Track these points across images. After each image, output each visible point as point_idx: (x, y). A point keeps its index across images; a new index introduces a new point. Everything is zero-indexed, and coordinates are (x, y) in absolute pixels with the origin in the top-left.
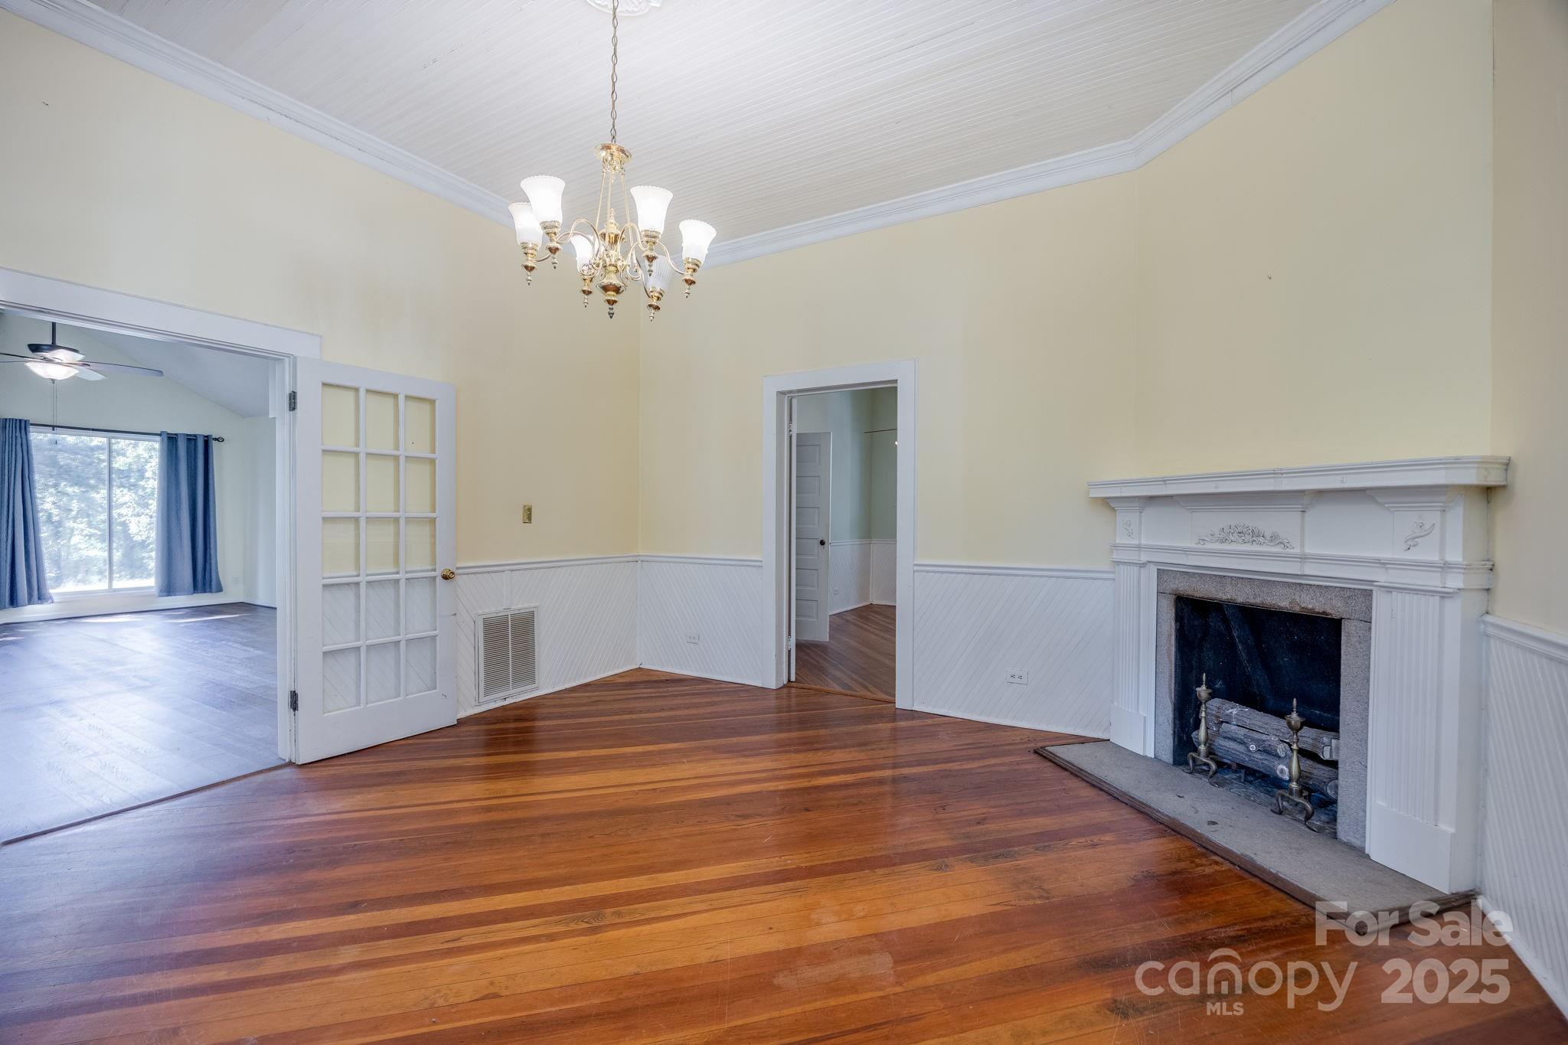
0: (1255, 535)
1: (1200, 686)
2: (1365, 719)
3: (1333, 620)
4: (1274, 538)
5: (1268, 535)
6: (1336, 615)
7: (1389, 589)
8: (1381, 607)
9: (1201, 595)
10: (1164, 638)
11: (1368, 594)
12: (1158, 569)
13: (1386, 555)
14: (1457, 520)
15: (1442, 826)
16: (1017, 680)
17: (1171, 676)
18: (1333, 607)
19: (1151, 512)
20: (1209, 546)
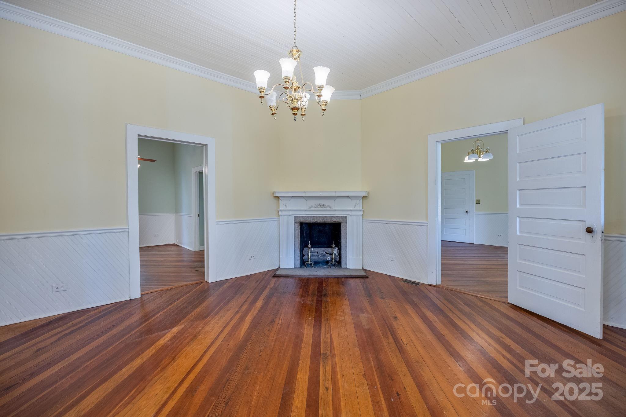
0: (324, 206)
1: (309, 244)
2: (346, 242)
3: (340, 223)
4: (329, 206)
5: (327, 205)
6: (340, 222)
7: (351, 215)
8: (349, 219)
9: (308, 221)
10: (297, 235)
11: (346, 217)
12: (294, 216)
13: (351, 209)
14: (360, 202)
15: (360, 257)
16: (252, 258)
17: (299, 244)
18: (339, 220)
19: (292, 200)
20: (311, 209)
